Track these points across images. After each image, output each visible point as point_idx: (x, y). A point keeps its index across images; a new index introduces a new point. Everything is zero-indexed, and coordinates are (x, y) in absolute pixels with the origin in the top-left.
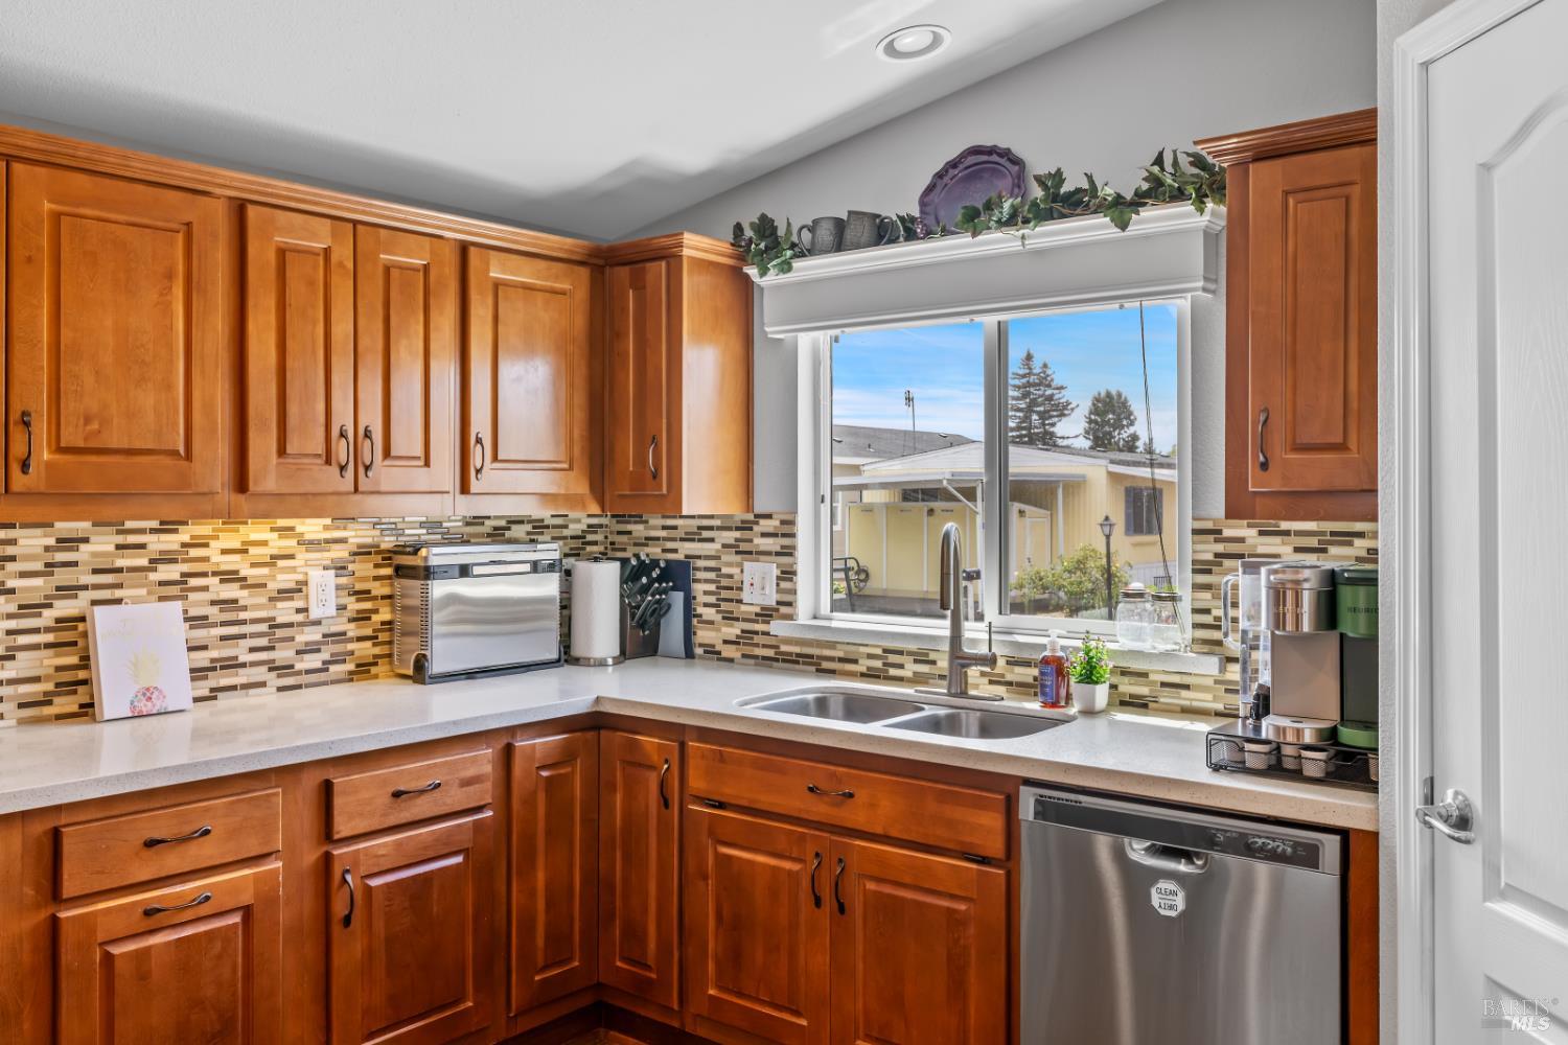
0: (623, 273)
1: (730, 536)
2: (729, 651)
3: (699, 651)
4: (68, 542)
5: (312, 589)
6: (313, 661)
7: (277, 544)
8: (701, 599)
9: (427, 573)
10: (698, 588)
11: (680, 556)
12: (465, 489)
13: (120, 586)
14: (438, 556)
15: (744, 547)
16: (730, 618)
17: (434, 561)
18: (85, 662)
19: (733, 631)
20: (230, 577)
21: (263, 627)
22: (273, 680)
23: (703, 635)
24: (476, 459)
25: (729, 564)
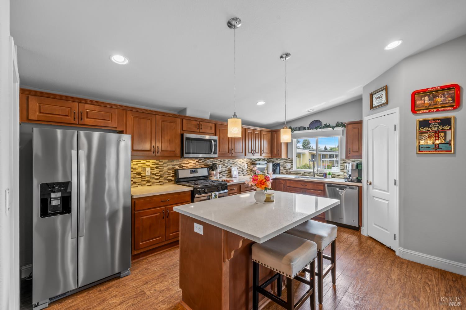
0: (275, 133)
1: (285, 161)
2: (284, 173)
3: (281, 173)
4: (229, 161)
5: (246, 166)
6: (245, 173)
7: (243, 161)
8: (281, 167)
9: (256, 164)
10: (281, 166)
11: (278, 163)
12: (261, 155)
13: (232, 165)
14: (257, 162)
15: (286, 162)
16: (284, 169)
17: (257, 163)
18: (230, 172)
19: (285, 171)
20: (239, 164)
21: (242, 169)
22: (243, 175)
23: (281, 171)
24: (262, 153)
25: (285, 164)
